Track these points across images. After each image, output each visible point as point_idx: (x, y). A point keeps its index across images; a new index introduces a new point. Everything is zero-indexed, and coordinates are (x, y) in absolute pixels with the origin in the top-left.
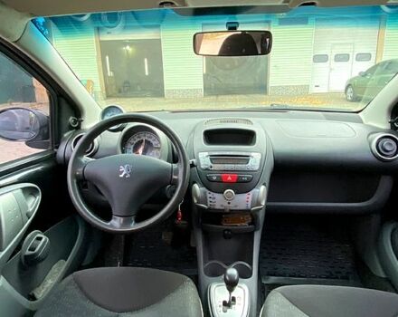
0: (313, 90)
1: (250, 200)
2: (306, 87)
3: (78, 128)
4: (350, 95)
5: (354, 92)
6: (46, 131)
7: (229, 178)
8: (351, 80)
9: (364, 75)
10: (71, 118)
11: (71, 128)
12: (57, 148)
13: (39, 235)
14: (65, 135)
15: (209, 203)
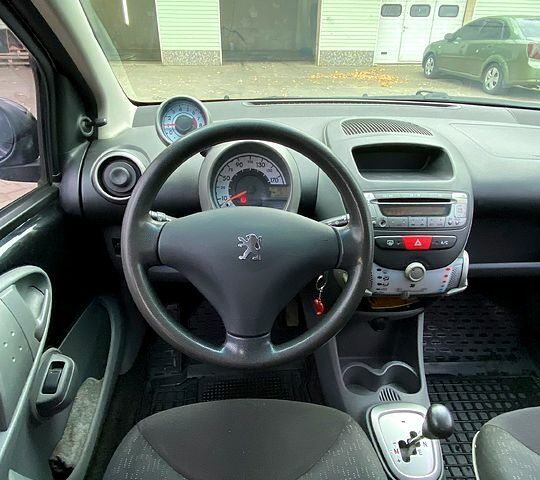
0: (378, 59)
1: (448, 279)
2: (370, 55)
3: (94, 138)
4: (429, 69)
5: (435, 64)
6: (29, 146)
7: (418, 243)
8: (433, 45)
9: (450, 38)
10: (81, 118)
11: (81, 138)
12: (59, 179)
13: (57, 358)
14: (73, 155)
15: (376, 286)
